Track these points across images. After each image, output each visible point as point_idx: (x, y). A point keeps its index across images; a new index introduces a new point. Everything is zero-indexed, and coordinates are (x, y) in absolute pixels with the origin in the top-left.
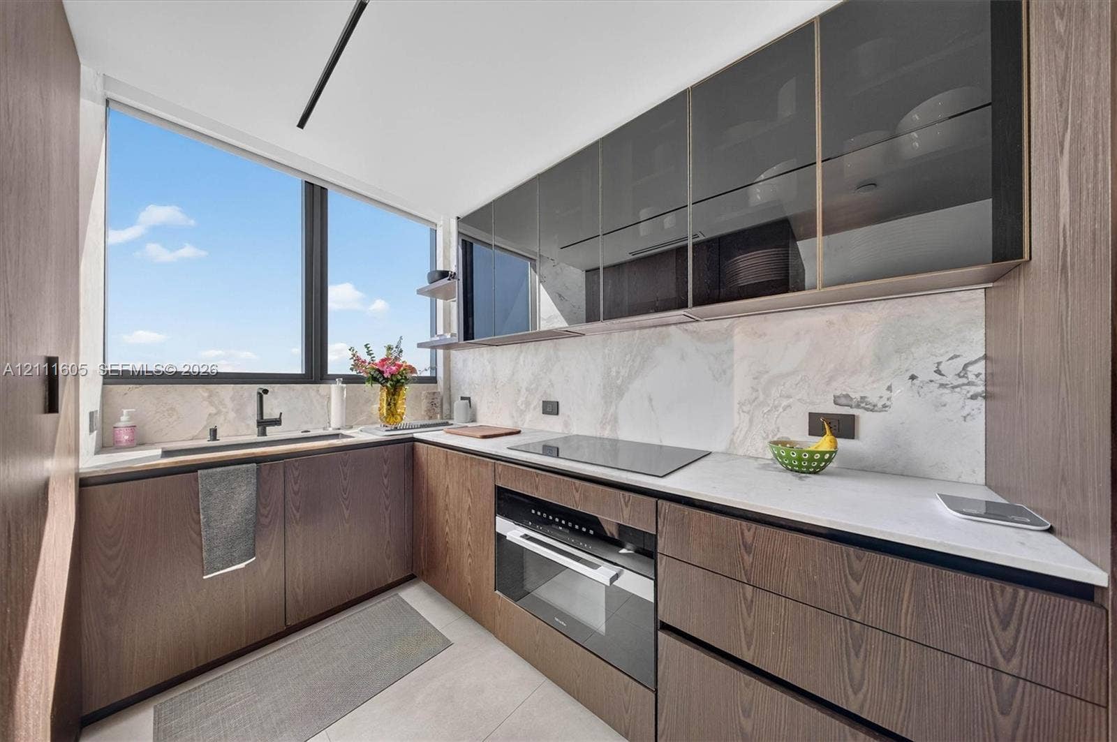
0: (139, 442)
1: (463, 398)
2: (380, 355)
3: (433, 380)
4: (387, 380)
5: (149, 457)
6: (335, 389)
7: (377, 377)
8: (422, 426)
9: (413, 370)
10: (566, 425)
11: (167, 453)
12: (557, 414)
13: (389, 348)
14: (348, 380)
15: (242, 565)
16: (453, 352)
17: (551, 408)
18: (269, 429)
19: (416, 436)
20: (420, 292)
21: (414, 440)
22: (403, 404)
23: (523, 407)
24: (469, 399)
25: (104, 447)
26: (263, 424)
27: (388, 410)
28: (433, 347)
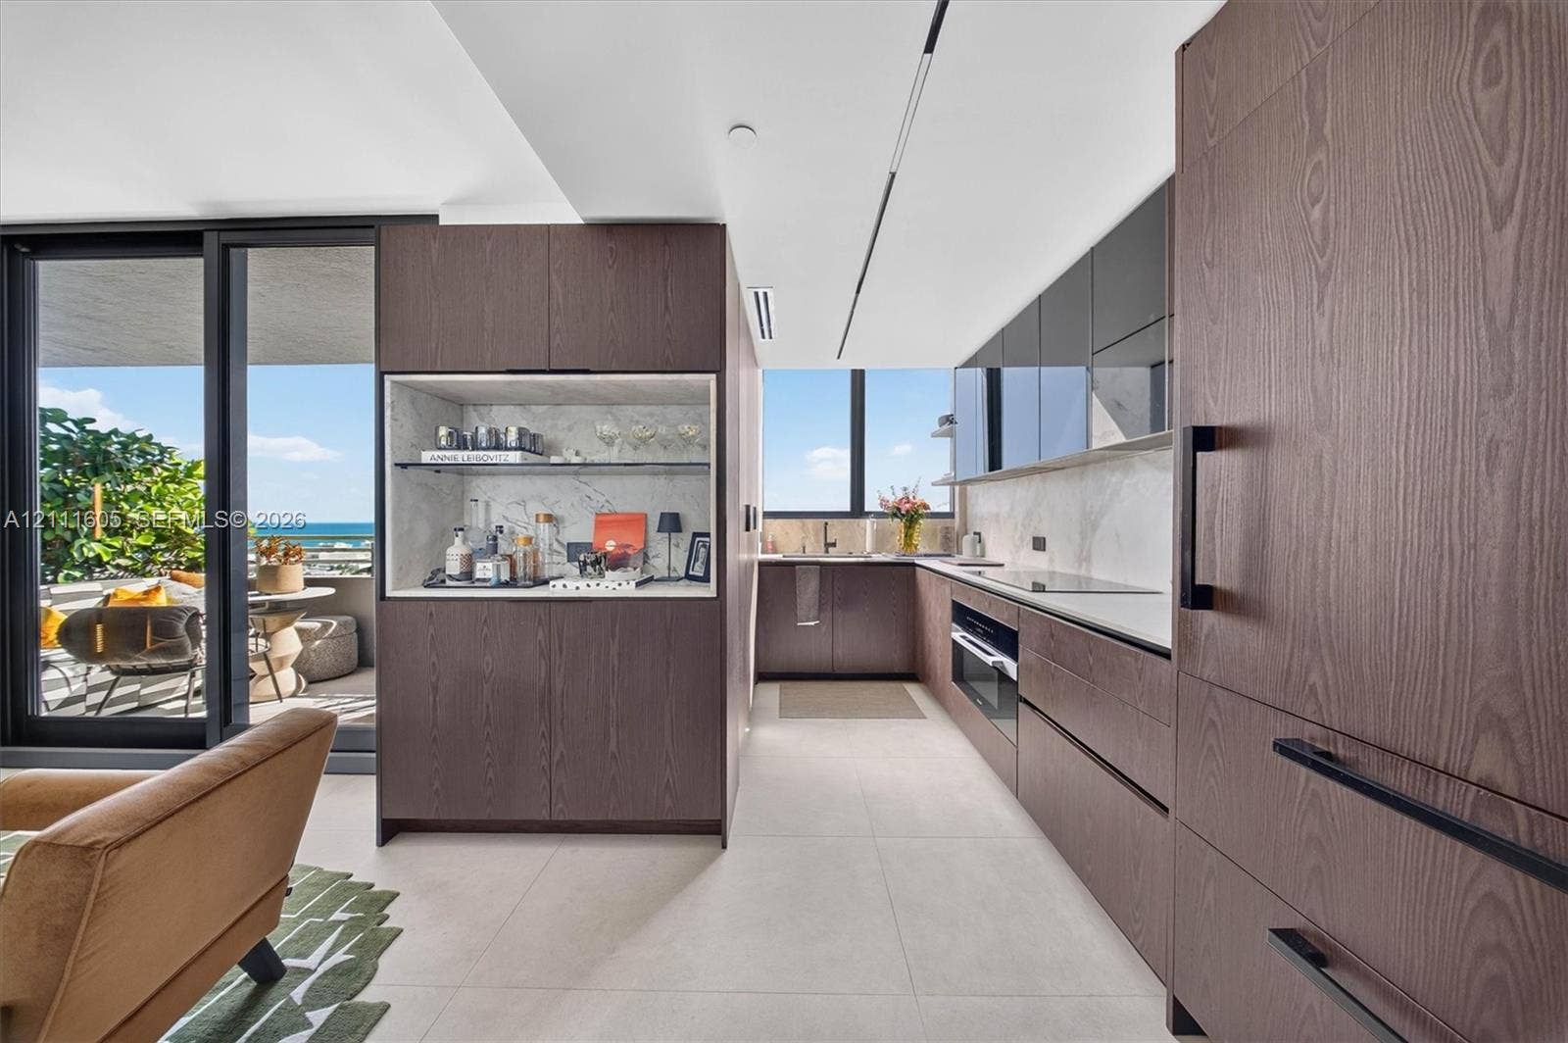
0: (775, 551)
1: (975, 533)
2: (900, 495)
3: (951, 515)
4: (903, 515)
5: (778, 557)
6: (868, 524)
7: (896, 513)
8: (925, 555)
9: (926, 507)
10: (1051, 560)
11: (784, 557)
12: (1044, 550)
13: (905, 489)
14: (879, 515)
15: (813, 623)
16: (969, 487)
17: (1039, 544)
18: (830, 549)
19: (916, 562)
20: (934, 435)
21: (914, 565)
22: (918, 536)
23: (1018, 543)
24: (979, 534)
25: (763, 552)
26: (828, 545)
27: (905, 541)
28: (952, 484)
